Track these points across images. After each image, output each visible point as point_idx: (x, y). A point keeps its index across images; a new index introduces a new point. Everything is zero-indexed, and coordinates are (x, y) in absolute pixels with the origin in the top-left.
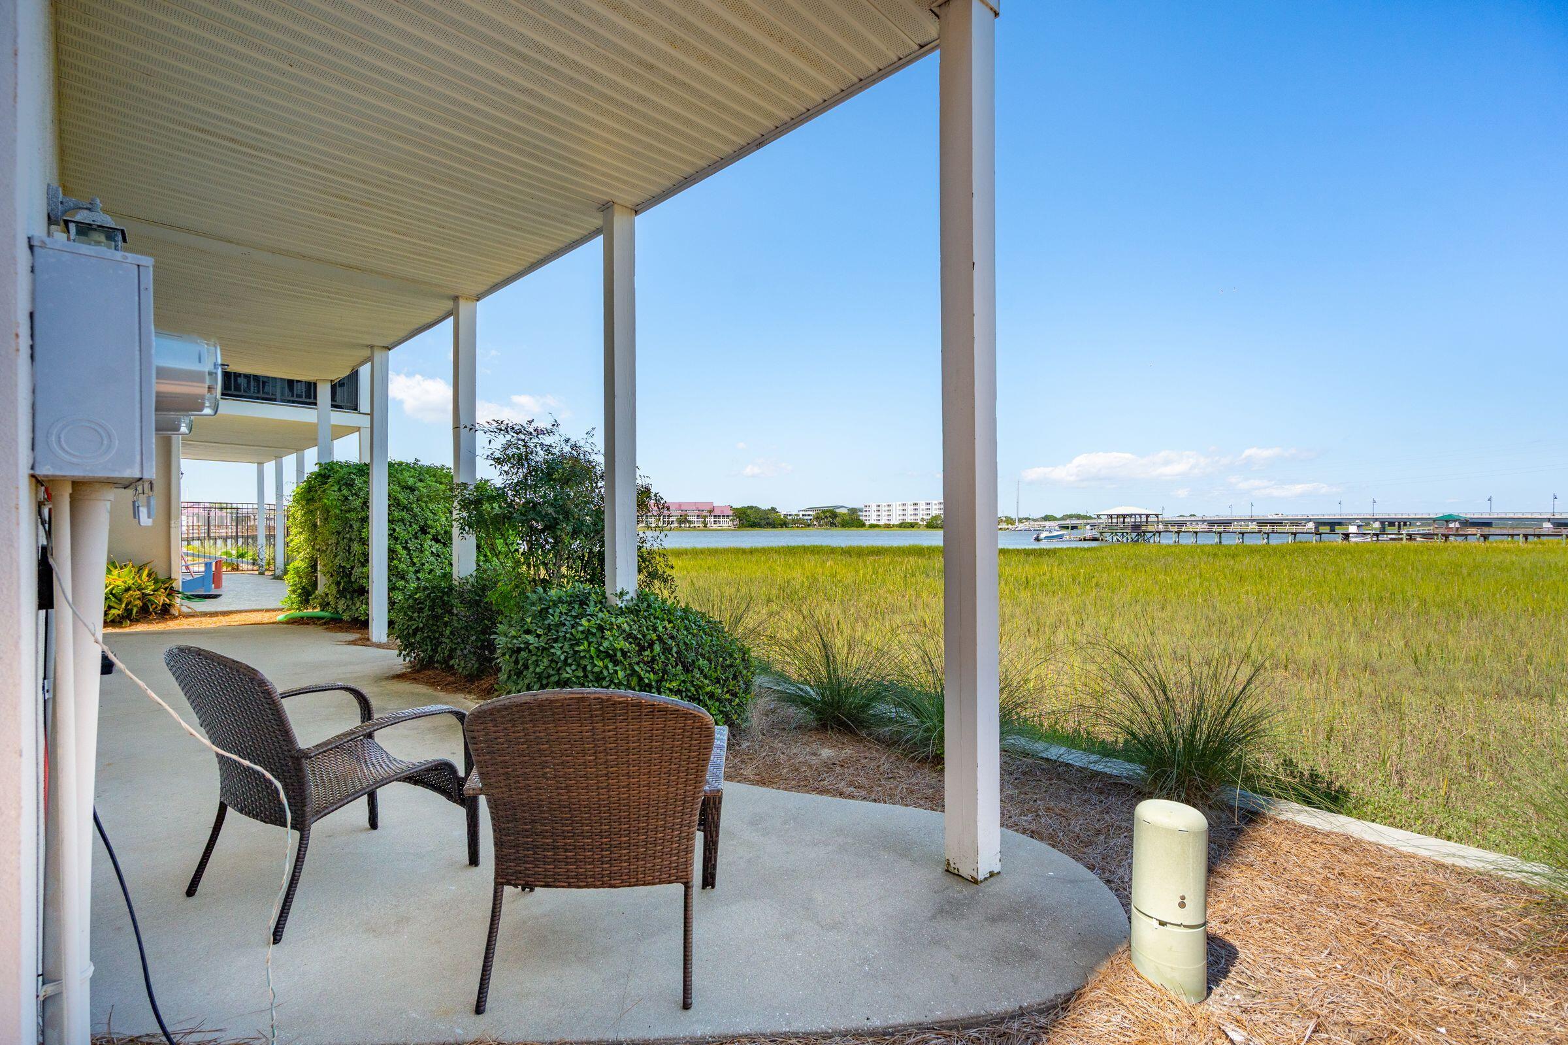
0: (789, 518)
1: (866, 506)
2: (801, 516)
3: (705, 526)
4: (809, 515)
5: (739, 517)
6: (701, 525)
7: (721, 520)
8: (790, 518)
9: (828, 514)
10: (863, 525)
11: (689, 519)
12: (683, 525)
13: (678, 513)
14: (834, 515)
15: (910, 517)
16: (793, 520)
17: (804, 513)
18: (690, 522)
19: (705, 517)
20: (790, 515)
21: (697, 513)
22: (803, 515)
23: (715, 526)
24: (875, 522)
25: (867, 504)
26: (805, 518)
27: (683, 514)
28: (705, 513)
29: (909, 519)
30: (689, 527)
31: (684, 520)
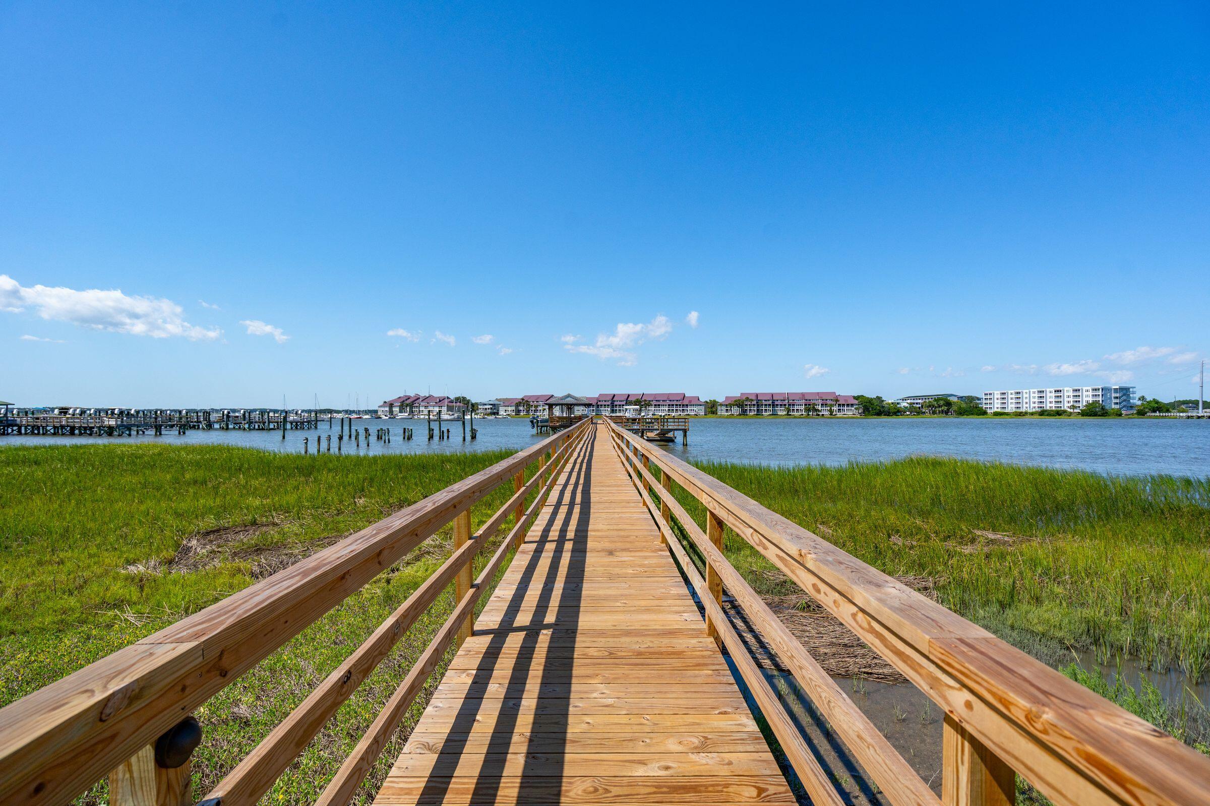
1: (986, 394)
3: (831, 414)
5: (863, 407)
6: (828, 413)
7: (846, 408)
9: (942, 403)
10: (984, 413)
11: (815, 407)
12: (811, 413)
13: (804, 402)
14: (949, 404)
15: (1049, 405)
17: (908, 401)
18: (817, 410)
19: (830, 405)
21: (821, 402)
23: (839, 415)
24: (999, 410)
25: (988, 392)
27: (810, 402)
28: (829, 402)
29: (1050, 405)
30: (817, 415)
31: (811, 408)
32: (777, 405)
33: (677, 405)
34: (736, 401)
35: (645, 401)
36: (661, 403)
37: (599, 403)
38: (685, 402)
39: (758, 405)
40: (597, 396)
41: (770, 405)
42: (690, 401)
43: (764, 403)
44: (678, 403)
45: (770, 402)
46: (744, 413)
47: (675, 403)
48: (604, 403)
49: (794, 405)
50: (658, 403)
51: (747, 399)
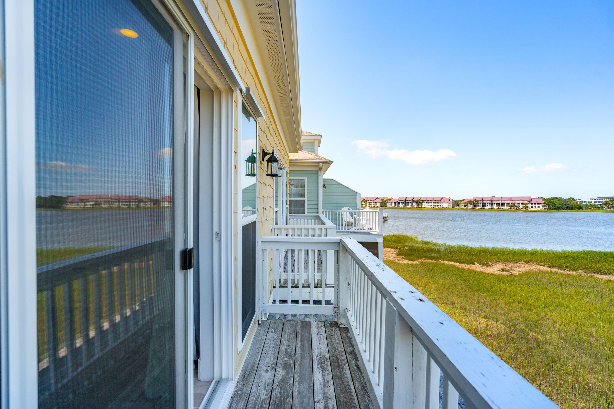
0: (583, 203)
2: (593, 203)
3: (526, 209)
4: (599, 202)
5: (548, 205)
6: (524, 208)
7: (536, 205)
8: (585, 203)
11: (516, 205)
12: (512, 208)
13: (510, 202)
16: (587, 205)
17: (595, 201)
18: (516, 206)
19: (526, 204)
20: (584, 202)
21: (521, 202)
22: (595, 202)
23: (532, 209)
26: (596, 203)
27: (513, 202)
28: (526, 202)
30: (516, 209)
31: (513, 206)
32: (494, 203)
33: (437, 203)
34: (469, 201)
35: (421, 201)
36: (429, 202)
37: (399, 202)
38: (442, 202)
39: (483, 204)
40: (398, 198)
41: (490, 203)
42: (444, 201)
43: (486, 202)
44: (438, 202)
45: (490, 202)
46: (474, 207)
47: (436, 202)
48: (401, 201)
49: (505, 203)
50: (428, 202)
51: (475, 200)
